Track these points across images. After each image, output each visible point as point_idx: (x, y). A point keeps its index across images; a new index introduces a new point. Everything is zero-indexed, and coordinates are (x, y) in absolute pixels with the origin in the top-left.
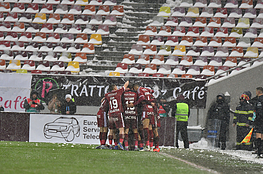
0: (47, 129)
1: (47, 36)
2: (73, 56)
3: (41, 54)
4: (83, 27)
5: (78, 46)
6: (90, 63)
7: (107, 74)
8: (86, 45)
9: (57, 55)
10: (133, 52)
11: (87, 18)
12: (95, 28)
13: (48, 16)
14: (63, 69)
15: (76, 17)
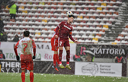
0: (83, 69)
1: (83, 26)
2: (95, 35)
3: (80, 35)
4: (99, 22)
5: (98, 31)
6: (103, 38)
7: (111, 43)
8: (101, 30)
9: (87, 35)
10: (123, 33)
11: (101, 18)
12: (105, 22)
13: (84, 17)
14: (90, 41)
15: (96, 17)
